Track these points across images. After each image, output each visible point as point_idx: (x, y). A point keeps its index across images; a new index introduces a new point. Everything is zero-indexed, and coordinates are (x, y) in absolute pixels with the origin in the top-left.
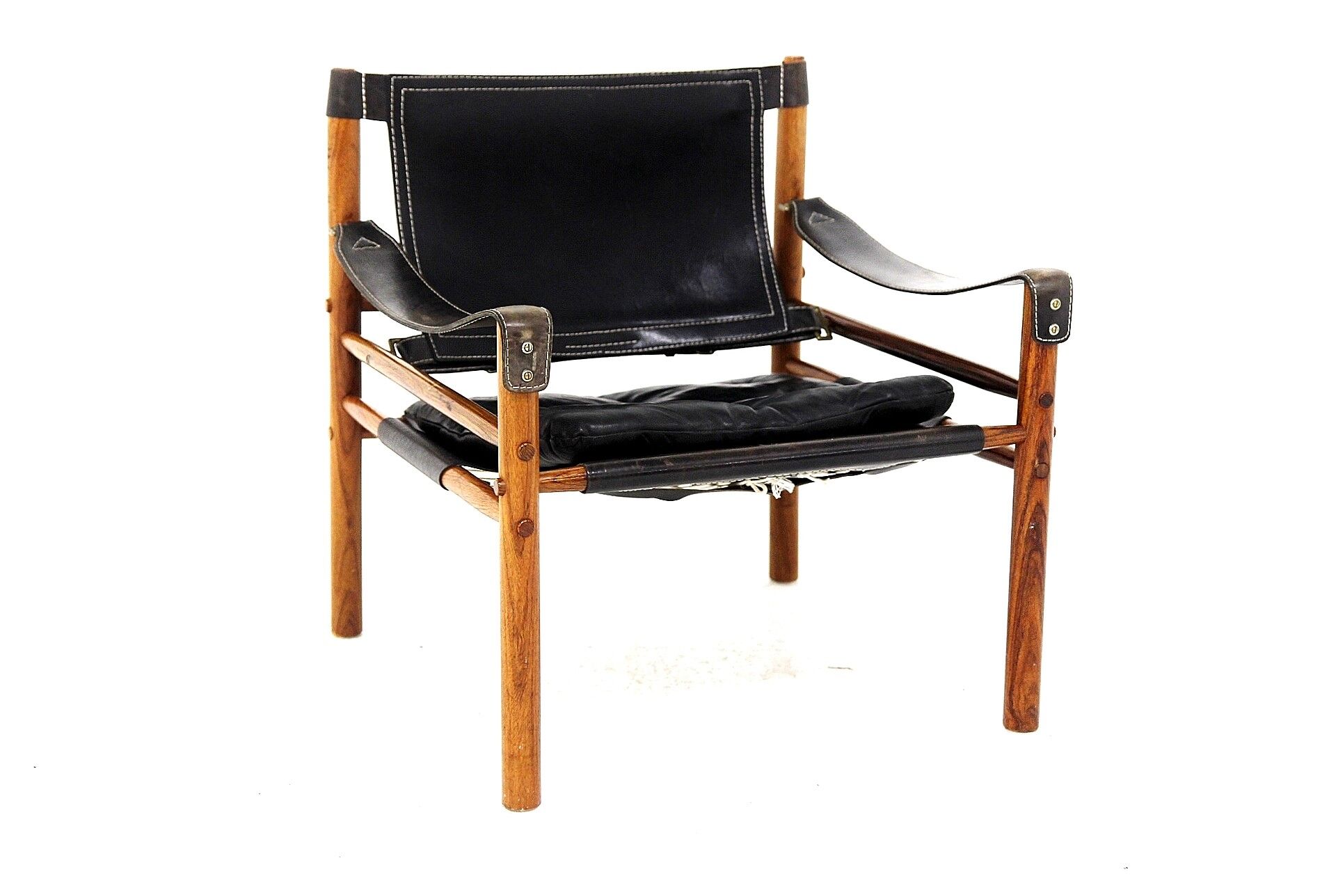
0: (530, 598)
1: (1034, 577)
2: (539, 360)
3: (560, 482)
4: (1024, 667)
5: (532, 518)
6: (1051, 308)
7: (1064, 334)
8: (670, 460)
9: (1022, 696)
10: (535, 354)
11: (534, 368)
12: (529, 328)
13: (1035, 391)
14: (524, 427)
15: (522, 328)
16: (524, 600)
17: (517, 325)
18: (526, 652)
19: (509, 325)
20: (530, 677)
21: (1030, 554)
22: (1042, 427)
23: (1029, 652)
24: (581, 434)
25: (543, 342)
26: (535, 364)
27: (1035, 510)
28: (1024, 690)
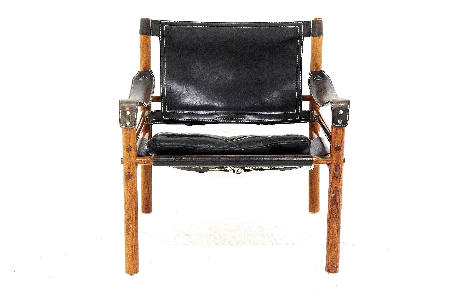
0: (131, 200)
1: (334, 214)
2: (132, 118)
3: (143, 161)
4: (330, 248)
5: (131, 173)
6: (339, 114)
7: (345, 123)
8: (185, 157)
9: (330, 259)
10: (131, 115)
11: (130, 120)
12: (129, 107)
13: (334, 144)
14: (128, 140)
15: (126, 106)
16: (129, 201)
17: (124, 105)
18: (130, 219)
19: (121, 105)
20: (131, 228)
21: (333, 205)
22: (336, 158)
23: (332, 243)
24: (157, 145)
25: (134, 111)
26: (131, 119)
27: (334, 189)
28: (330, 257)
